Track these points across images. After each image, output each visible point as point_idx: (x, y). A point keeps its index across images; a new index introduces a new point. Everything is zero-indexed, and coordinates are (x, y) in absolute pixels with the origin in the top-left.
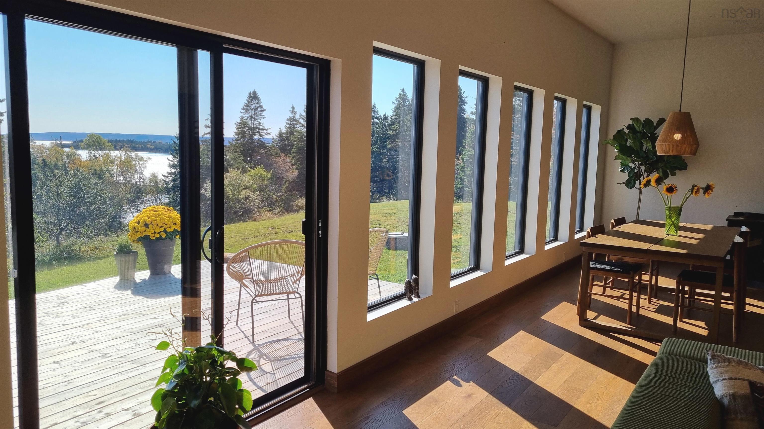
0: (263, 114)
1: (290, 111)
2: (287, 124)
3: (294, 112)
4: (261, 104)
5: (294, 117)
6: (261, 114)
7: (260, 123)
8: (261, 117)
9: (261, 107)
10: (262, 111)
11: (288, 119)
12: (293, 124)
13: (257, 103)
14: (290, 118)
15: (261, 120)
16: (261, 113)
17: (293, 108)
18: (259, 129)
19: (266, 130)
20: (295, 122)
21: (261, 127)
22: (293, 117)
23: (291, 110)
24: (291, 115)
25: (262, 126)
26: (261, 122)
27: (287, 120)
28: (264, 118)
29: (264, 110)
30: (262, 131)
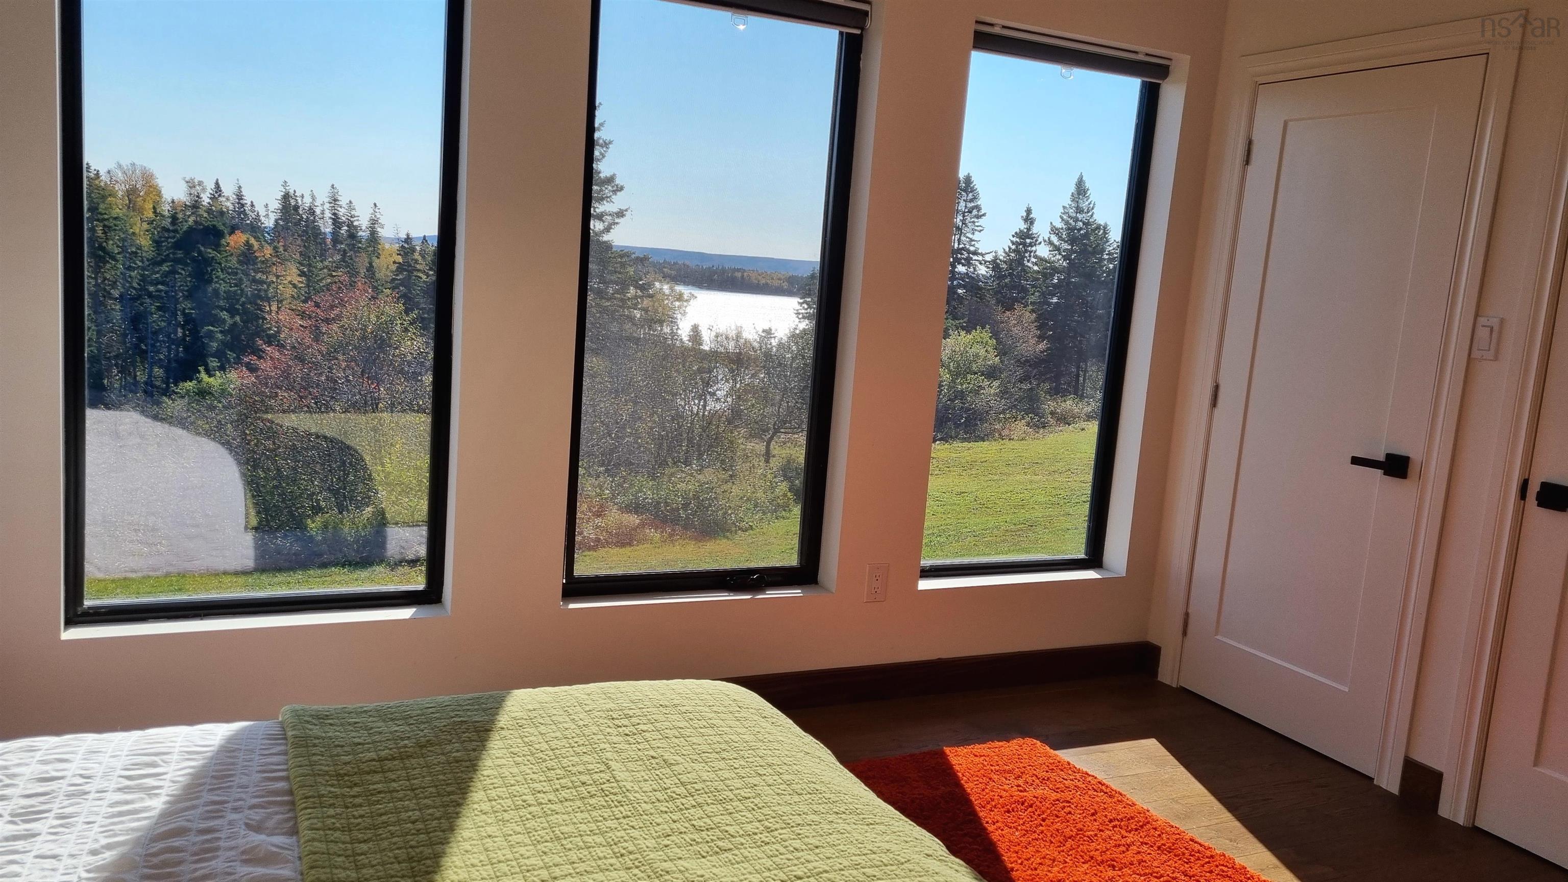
0: (981, 222)
1: (1022, 217)
2: (1013, 243)
3: (1029, 219)
4: (979, 203)
5: (1029, 229)
6: (974, 222)
7: (972, 240)
8: (976, 228)
9: (978, 208)
10: (978, 217)
11: (1016, 233)
12: (1024, 244)
13: (971, 201)
14: (1021, 231)
15: (973, 234)
16: (976, 220)
17: (1029, 211)
18: (969, 252)
19: (982, 255)
20: (1028, 241)
21: (972, 249)
22: (1025, 230)
23: (1025, 214)
24: (1023, 226)
25: (973, 246)
26: (974, 237)
27: (1013, 236)
28: (980, 231)
29: (984, 215)
30: (975, 257)
